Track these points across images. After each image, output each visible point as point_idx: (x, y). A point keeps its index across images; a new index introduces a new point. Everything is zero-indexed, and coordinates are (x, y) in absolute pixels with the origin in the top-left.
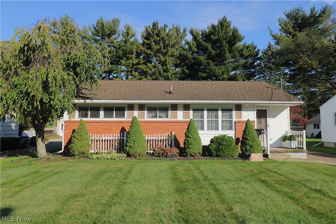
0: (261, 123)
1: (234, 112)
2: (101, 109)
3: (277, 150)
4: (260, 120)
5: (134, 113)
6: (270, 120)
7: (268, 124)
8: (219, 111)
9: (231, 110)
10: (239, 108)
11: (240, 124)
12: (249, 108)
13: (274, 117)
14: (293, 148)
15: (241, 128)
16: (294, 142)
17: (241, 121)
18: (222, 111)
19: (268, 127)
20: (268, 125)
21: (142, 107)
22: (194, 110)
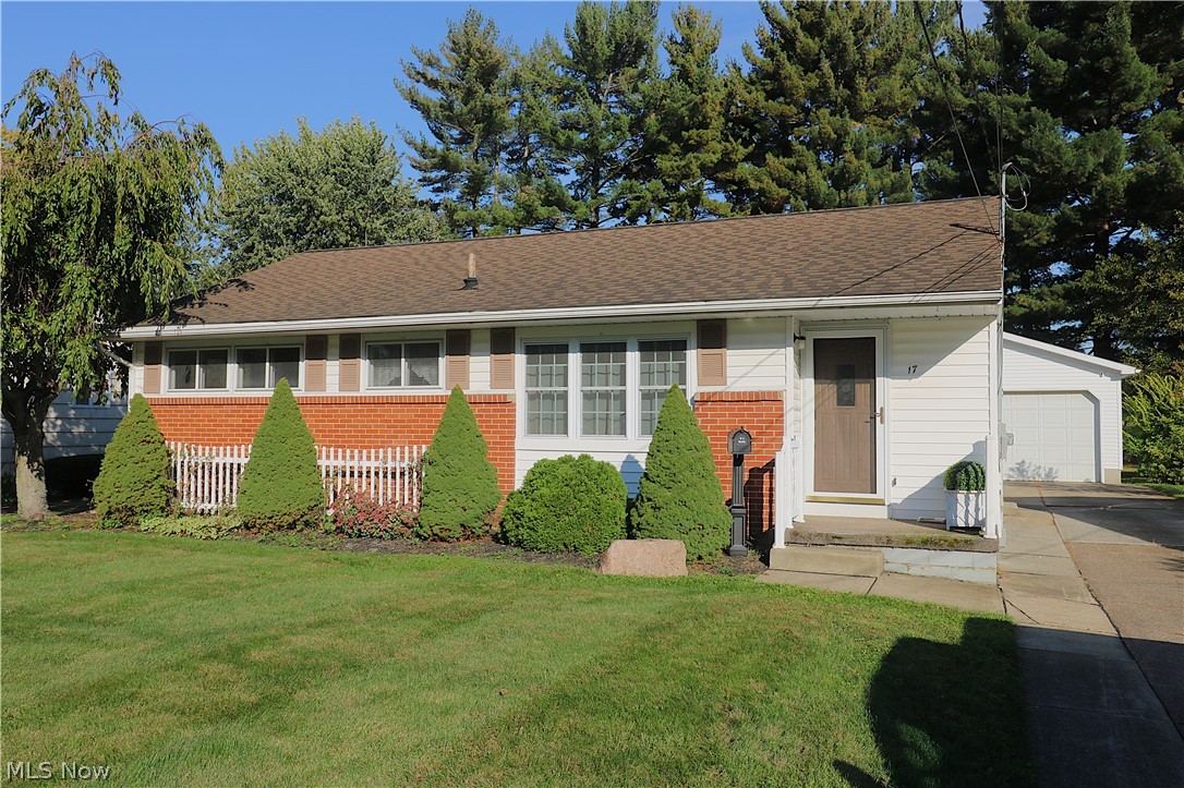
0: (851, 402)
1: (692, 356)
2: (231, 355)
3: (839, 534)
4: (846, 388)
5: (328, 368)
6: (890, 390)
7: (882, 409)
8: (628, 353)
9: (680, 346)
10: (713, 333)
11: (715, 409)
12: (765, 332)
13: (913, 371)
14: (961, 524)
15: (719, 427)
16: (967, 499)
17: (715, 393)
18: (640, 350)
19: (878, 419)
20: (878, 411)
21: (350, 345)
22: (531, 350)
